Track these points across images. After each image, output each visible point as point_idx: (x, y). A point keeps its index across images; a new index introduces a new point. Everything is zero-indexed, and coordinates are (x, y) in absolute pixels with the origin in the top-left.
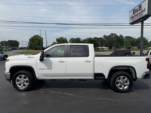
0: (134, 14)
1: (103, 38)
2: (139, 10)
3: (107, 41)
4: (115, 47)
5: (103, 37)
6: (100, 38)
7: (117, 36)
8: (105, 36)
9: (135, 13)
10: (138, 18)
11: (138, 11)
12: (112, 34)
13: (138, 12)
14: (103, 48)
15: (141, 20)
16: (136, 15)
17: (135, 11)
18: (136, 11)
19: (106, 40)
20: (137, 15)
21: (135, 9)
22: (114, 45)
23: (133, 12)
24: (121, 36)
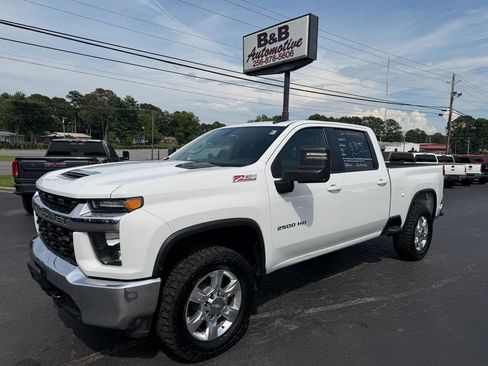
0: (260, 46)
1: (68, 100)
2: (280, 39)
3: (84, 112)
4: (113, 134)
5: (68, 97)
6: (55, 99)
7: (119, 99)
8: (74, 95)
9: (265, 44)
10: (277, 61)
11: (275, 41)
12: (100, 91)
13: (277, 45)
14: (72, 134)
15: (286, 68)
16: (269, 52)
17: (265, 39)
18: (268, 38)
19: (78, 110)
20: (274, 50)
21: (265, 34)
22: (111, 129)
23: (259, 40)
24: (131, 101)
